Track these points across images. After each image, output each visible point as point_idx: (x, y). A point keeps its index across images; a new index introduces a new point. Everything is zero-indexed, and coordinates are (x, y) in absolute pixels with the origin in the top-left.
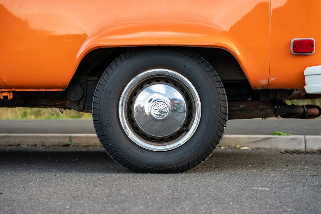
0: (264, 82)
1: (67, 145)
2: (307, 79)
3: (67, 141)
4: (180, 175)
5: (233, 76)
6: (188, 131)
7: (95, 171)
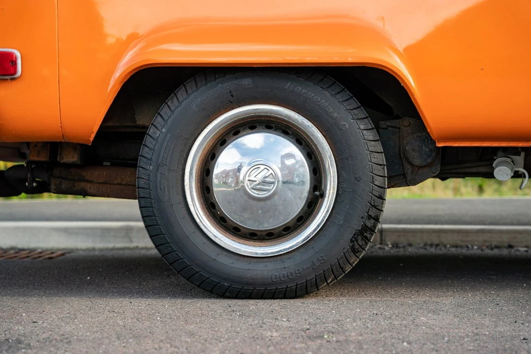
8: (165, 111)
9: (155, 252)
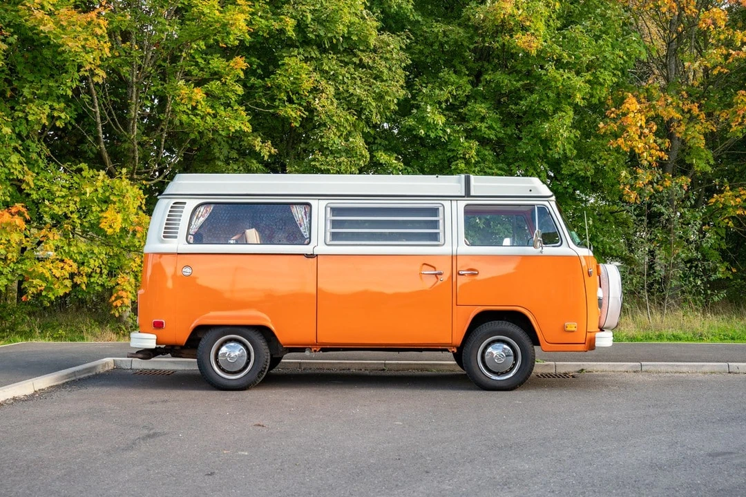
8: (207, 335)
9: (199, 372)
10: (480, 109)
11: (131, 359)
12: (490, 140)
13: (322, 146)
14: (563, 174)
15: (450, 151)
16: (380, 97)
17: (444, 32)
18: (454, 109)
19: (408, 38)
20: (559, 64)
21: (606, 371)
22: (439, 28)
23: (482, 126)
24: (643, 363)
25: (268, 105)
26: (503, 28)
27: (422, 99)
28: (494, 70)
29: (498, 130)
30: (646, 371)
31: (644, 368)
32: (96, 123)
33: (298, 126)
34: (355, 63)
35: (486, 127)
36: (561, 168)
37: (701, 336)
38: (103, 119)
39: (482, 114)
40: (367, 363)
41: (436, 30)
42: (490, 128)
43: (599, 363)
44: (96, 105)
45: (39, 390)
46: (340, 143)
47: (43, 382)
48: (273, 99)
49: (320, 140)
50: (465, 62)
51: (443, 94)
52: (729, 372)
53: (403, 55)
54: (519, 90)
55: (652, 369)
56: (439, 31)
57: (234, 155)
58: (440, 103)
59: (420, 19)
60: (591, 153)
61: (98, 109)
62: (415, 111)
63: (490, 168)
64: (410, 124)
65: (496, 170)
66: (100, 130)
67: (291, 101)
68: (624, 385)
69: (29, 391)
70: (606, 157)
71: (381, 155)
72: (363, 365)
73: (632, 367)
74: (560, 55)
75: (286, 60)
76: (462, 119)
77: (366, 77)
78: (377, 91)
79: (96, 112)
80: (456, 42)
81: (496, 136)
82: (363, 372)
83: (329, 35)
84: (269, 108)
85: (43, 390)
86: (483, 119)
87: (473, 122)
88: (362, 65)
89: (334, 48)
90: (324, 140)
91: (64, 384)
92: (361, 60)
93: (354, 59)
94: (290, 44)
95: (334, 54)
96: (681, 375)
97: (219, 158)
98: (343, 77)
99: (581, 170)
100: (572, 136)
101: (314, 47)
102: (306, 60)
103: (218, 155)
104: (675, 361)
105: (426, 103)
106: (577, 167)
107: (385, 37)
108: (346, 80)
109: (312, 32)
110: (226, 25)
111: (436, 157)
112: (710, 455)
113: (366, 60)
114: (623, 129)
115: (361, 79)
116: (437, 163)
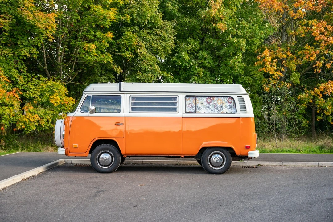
0: (240, 154)
1: (177, 164)
2: (249, 154)
3: (177, 163)
4: (221, 175)
5: (232, 152)
6: (223, 165)
7: (198, 173)
10: (204, 55)
11: (71, 159)
12: (208, 68)
13: (141, 69)
14: (239, 82)
15: (192, 72)
16: (164, 48)
17: (189, 22)
18: (193, 54)
19: (175, 23)
20: (236, 36)
21: (268, 165)
22: (187, 20)
23: (205, 62)
24: (283, 162)
25: (117, 51)
26: (214, 20)
27: (180, 49)
28: (210, 38)
29: (212, 63)
30: (285, 165)
31: (284, 164)
32: (44, 57)
33: (131, 60)
34: (154, 34)
35: (206, 62)
36: (239, 80)
37: (300, 150)
38: (47, 56)
39: (205, 57)
40: (171, 162)
41: (185, 21)
42: (208, 62)
43: (266, 162)
44: (44, 50)
45: (40, 172)
46: (148, 68)
47: (41, 169)
48: (119, 49)
49: (139, 66)
50: (197, 35)
51: (189, 48)
52: (319, 166)
53: (173, 30)
54: (220, 46)
55: (287, 164)
56: (187, 21)
57: (103, 72)
58: (188, 51)
59: (180, 15)
60: (250, 72)
61: (45, 52)
62: (177, 54)
63: (208, 79)
64: (175, 60)
65: (210, 80)
66: (46, 60)
67: (127, 50)
68: (279, 171)
69: (37, 173)
70: (257, 74)
71: (164, 73)
72: (169, 162)
73: (279, 163)
74: (237, 32)
75: (126, 33)
76: (196, 58)
77: (159, 39)
78: (163, 46)
79: (44, 53)
80: (194, 26)
81: (211, 66)
82: (169, 165)
83: (142, 21)
84: (118, 52)
85: (42, 172)
86: (205, 59)
87: (201, 60)
88: (157, 35)
89: (145, 27)
90: (142, 66)
91: (48, 170)
92: (156, 32)
93: (154, 32)
94: (127, 25)
95: (145, 30)
96: (299, 167)
97: (97, 74)
98: (149, 39)
99: (247, 80)
100: (242, 66)
101: (137, 27)
102: (133, 32)
103: (97, 72)
104: (296, 161)
105: (182, 51)
106: (245, 79)
107: (166, 22)
108: (150, 41)
109: (136, 20)
110: (106, 17)
111: (186, 74)
112: (327, 199)
113: (158, 32)
114: (264, 63)
115: (156, 40)
116: (186, 76)
